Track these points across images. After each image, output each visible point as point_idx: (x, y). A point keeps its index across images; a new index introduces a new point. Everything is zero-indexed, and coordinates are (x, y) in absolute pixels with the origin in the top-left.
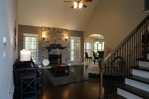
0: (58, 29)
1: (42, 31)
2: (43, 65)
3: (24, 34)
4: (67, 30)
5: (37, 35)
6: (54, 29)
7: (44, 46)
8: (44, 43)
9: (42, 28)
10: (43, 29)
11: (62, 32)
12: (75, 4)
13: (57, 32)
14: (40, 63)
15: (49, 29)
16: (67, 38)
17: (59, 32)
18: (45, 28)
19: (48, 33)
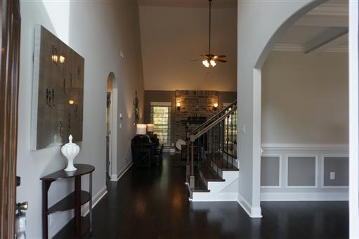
0: (201, 92)
1: (176, 96)
2: (177, 149)
3: (152, 103)
4: (217, 92)
5: (170, 104)
6: (195, 92)
7: (180, 119)
8: (179, 115)
9: (175, 92)
10: (177, 94)
11: (207, 97)
12: (206, 63)
13: (199, 97)
14: (173, 145)
15: (187, 92)
16: (216, 105)
17: (202, 97)
18: (180, 92)
19: (185, 99)
